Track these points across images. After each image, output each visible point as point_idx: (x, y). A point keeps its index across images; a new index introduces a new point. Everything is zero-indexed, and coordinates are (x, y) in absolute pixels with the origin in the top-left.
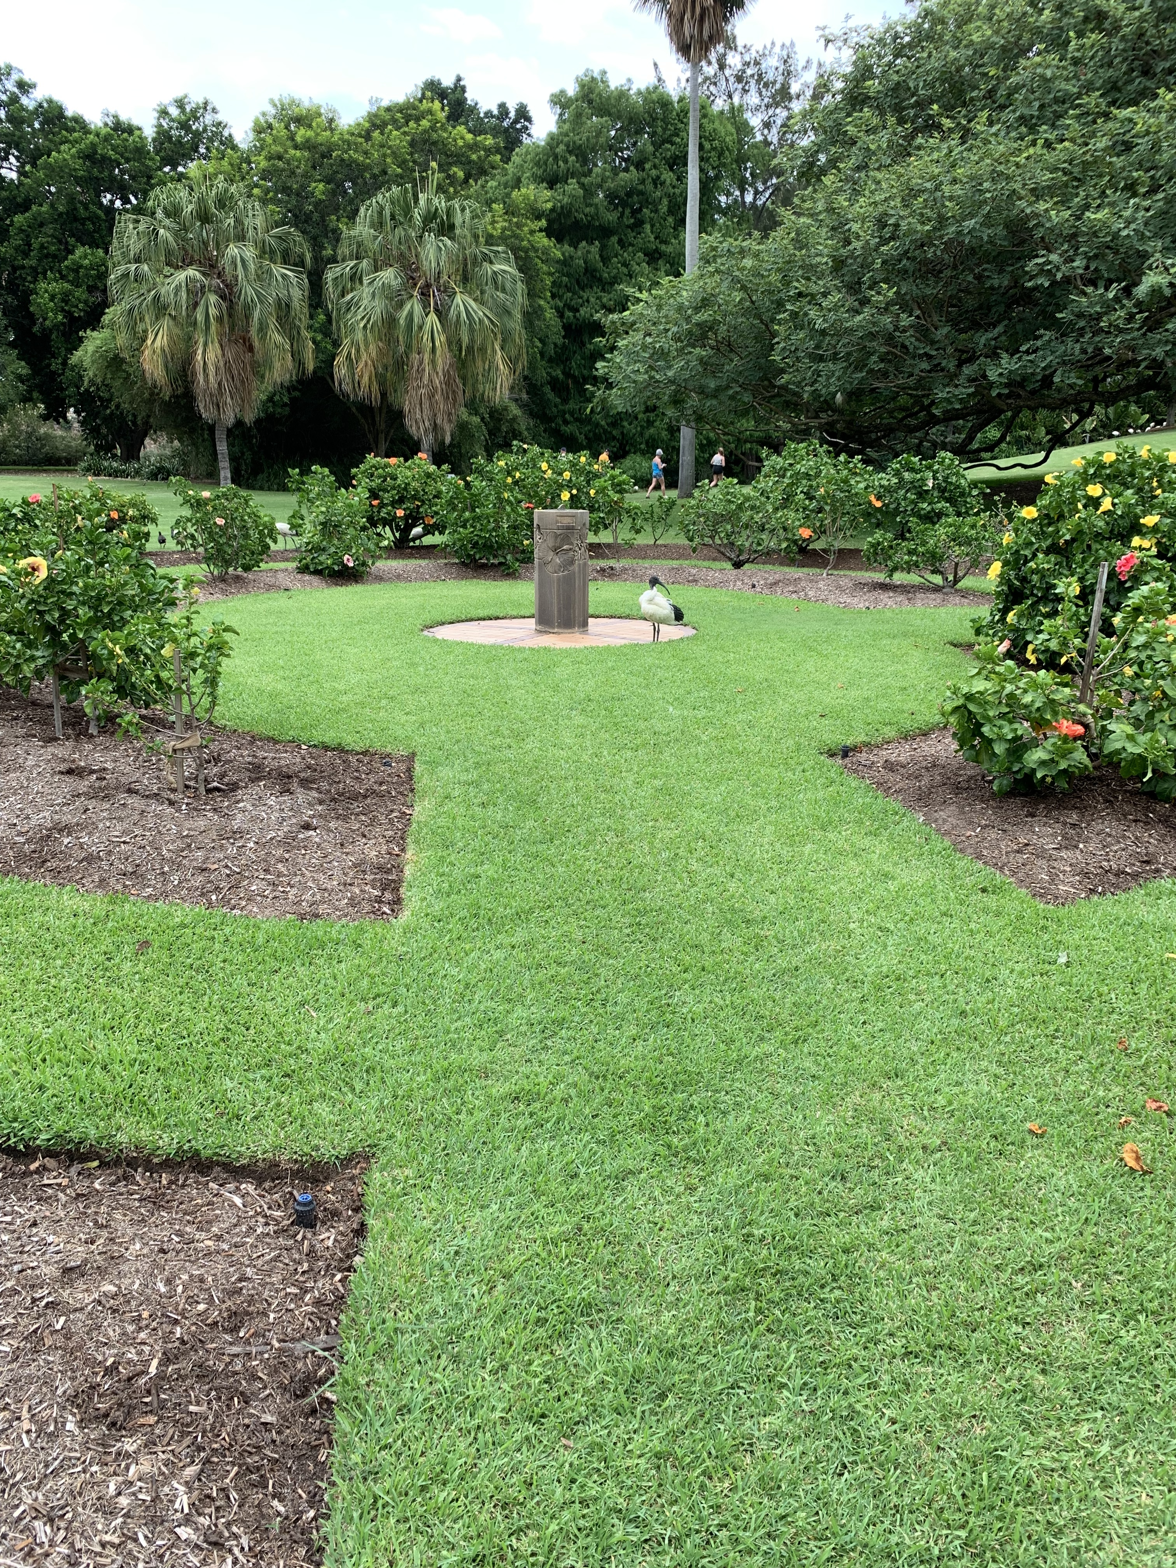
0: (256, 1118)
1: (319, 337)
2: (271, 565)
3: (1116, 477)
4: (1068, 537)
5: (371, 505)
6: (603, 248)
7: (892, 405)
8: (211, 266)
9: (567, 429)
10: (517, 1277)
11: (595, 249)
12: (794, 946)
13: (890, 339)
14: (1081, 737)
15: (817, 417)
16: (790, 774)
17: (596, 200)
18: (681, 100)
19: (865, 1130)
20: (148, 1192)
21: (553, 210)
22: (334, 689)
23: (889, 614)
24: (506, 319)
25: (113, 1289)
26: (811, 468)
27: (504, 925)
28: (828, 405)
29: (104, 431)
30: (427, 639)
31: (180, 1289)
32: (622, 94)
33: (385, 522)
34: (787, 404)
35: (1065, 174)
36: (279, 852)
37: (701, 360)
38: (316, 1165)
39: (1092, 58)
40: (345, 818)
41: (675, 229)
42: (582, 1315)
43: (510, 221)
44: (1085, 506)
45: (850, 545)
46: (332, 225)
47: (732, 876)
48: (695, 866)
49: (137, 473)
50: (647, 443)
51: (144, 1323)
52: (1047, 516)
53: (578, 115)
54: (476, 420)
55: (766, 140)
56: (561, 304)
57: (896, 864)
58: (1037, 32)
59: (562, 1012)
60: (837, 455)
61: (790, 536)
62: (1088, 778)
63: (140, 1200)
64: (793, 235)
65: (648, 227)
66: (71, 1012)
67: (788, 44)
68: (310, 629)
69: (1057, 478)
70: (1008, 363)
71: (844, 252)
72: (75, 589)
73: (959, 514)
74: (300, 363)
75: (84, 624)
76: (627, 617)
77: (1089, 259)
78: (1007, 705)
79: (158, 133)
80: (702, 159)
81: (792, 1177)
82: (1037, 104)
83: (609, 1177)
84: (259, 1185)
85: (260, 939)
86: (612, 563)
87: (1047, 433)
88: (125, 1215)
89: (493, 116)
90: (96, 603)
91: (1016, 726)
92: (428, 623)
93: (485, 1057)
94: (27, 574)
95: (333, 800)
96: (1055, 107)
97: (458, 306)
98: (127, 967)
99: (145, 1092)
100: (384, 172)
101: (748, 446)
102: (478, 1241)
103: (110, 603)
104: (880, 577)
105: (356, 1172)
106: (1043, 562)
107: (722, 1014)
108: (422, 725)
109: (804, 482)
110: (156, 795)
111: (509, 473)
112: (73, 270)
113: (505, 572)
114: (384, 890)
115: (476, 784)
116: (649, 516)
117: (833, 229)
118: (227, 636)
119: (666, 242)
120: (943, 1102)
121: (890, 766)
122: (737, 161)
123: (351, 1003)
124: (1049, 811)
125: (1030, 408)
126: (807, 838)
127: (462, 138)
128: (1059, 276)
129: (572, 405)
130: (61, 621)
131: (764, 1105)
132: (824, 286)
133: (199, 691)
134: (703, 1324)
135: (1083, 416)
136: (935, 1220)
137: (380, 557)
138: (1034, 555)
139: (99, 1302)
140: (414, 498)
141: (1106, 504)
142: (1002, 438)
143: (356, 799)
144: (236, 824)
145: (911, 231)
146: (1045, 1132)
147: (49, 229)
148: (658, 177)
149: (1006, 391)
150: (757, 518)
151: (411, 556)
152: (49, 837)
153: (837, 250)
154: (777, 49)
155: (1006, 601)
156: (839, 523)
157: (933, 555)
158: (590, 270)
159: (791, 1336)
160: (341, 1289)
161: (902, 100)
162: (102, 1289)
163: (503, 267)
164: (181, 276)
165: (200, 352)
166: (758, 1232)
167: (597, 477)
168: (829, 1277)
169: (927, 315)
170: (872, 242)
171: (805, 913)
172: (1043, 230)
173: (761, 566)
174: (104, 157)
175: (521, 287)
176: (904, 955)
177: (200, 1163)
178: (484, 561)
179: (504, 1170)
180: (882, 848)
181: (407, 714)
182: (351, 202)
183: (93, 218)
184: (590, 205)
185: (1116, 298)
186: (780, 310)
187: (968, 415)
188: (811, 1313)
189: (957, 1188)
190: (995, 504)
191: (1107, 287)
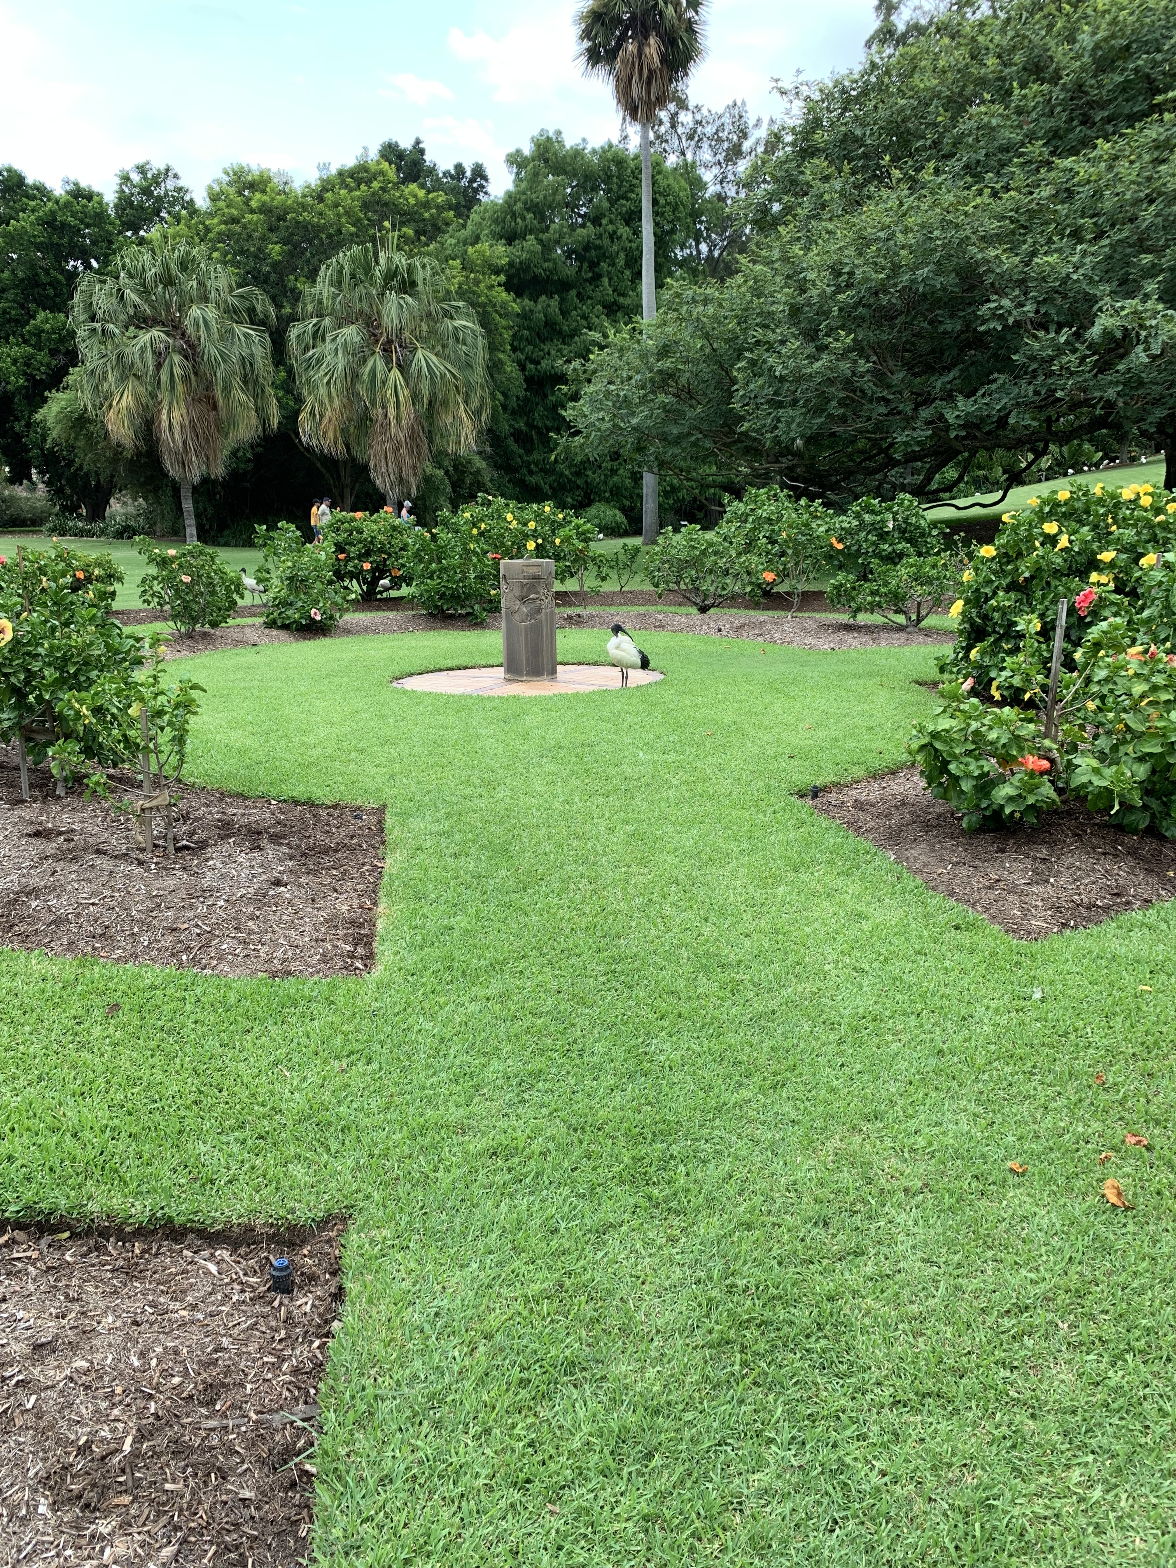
0: (230, 1182)
1: (281, 393)
2: (239, 621)
3: (1071, 514)
4: (1027, 575)
5: (338, 559)
6: (562, 301)
7: (850, 449)
8: (175, 327)
9: (532, 480)
10: (498, 1337)
11: (554, 302)
12: (770, 990)
13: (848, 384)
14: (1047, 772)
15: (777, 462)
16: (761, 815)
17: (554, 256)
18: (636, 157)
19: (846, 1174)
20: (120, 1262)
21: (511, 264)
22: (303, 743)
23: (854, 654)
24: (468, 372)
25: (85, 1364)
26: (772, 513)
27: (478, 977)
28: (788, 450)
29: (68, 491)
30: (397, 691)
31: (154, 1362)
32: (577, 153)
33: (352, 576)
34: (748, 449)
35: (1012, 222)
36: (250, 910)
37: (664, 406)
38: (292, 1228)
39: (1035, 107)
40: (316, 873)
41: (632, 281)
42: (566, 1375)
43: (467, 277)
44: (1042, 544)
45: (813, 587)
46: (290, 285)
47: (706, 920)
48: (668, 911)
49: (103, 532)
50: (611, 491)
51: (118, 1398)
52: (1006, 554)
53: (536, 174)
54: (440, 473)
55: (719, 194)
56: (523, 357)
57: (869, 904)
58: (982, 82)
59: (539, 1063)
60: (798, 499)
61: (754, 580)
62: (1056, 812)
63: (112, 1271)
64: (751, 283)
65: (605, 280)
66: (40, 1079)
67: (740, 102)
68: (278, 684)
69: (1014, 517)
70: (964, 406)
71: (800, 299)
72: (40, 650)
73: (920, 554)
74: (264, 420)
75: (51, 685)
76: (596, 664)
77: (1039, 303)
78: (973, 742)
79: (120, 199)
80: (656, 214)
81: (774, 1224)
82: (982, 153)
83: (590, 1231)
84: (234, 1251)
85: (232, 999)
86: (579, 610)
87: (1004, 473)
88: (97, 1287)
89: (451, 176)
90: (61, 664)
91: (983, 762)
92: (397, 674)
93: (462, 1112)
95: (304, 855)
96: (1000, 155)
97: (419, 361)
98: (97, 1031)
99: (117, 1159)
100: (339, 232)
101: (712, 490)
102: (458, 1301)
103: (75, 663)
104: (844, 618)
105: (333, 1234)
106: (1003, 599)
107: (700, 1061)
108: (392, 777)
109: (766, 526)
110: (125, 855)
111: (474, 525)
112: (35, 335)
113: (474, 622)
114: (356, 945)
115: (447, 834)
116: (614, 563)
117: (789, 277)
118: (194, 694)
119: (624, 295)
120: (923, 1144)
121: (860, 805)
122: (691, 215)
123: (325, 1061)
124: (1019, 847)
125: (986, 448)
126: (780, 880)
127: (415, 196)
128: (1011, 320)
129: (535, 456)
130: (27, 682)
131: (744, 1152)
132: (782, 334)
133: (166, 749)
134: (689, 1379)
135: (1039, 455)
136: (919, 1264)
137: (347, 610)
138: (995, 593)
139: (71, 1379)
140: (381, 551)
141: (1063, 541)
142: (960, 479)
143: (326, 853)
144: (206, 883)
145: (867, 280)
146: (1025, 1171)
147: (10, 295)
148: (615, 232)
149: (964, 433)
150: (721, 563)
151: (378, 609)
152: (16, 900)
153: (794, 298)
155: (968, 638)
156: (802, 566)
157: (896, 595)
158: (550, 324)
159: (778, 1389)
160: (320, 1356)
161: (850, 152)
162: (74, 1365)
163: (464, 323)
164: (145, 337)
165: (165, 411)
166: (741, 1283)
167: (561, 526)
168: (814, 1326)
169: (882, 360)
170: (829, 290)
171: (780, 955)
172: (992, 276)
173: (726, 610)
174: (64, 225)
175: (481, 342)
176: (879, 996)
177: (173, 1231)
178: (451, 611)
179: (483, 1228)
180: (854, 888)
181: (377, 766)
182: (308, 262)
183: (55, 284)
184: (549, 260)
185: (1067, 342)
186: (739, 358)
187: (926, 456)
188: (797, 1364)
189: (940, 1230)
190: (955, 543)
191: (1058, 332)
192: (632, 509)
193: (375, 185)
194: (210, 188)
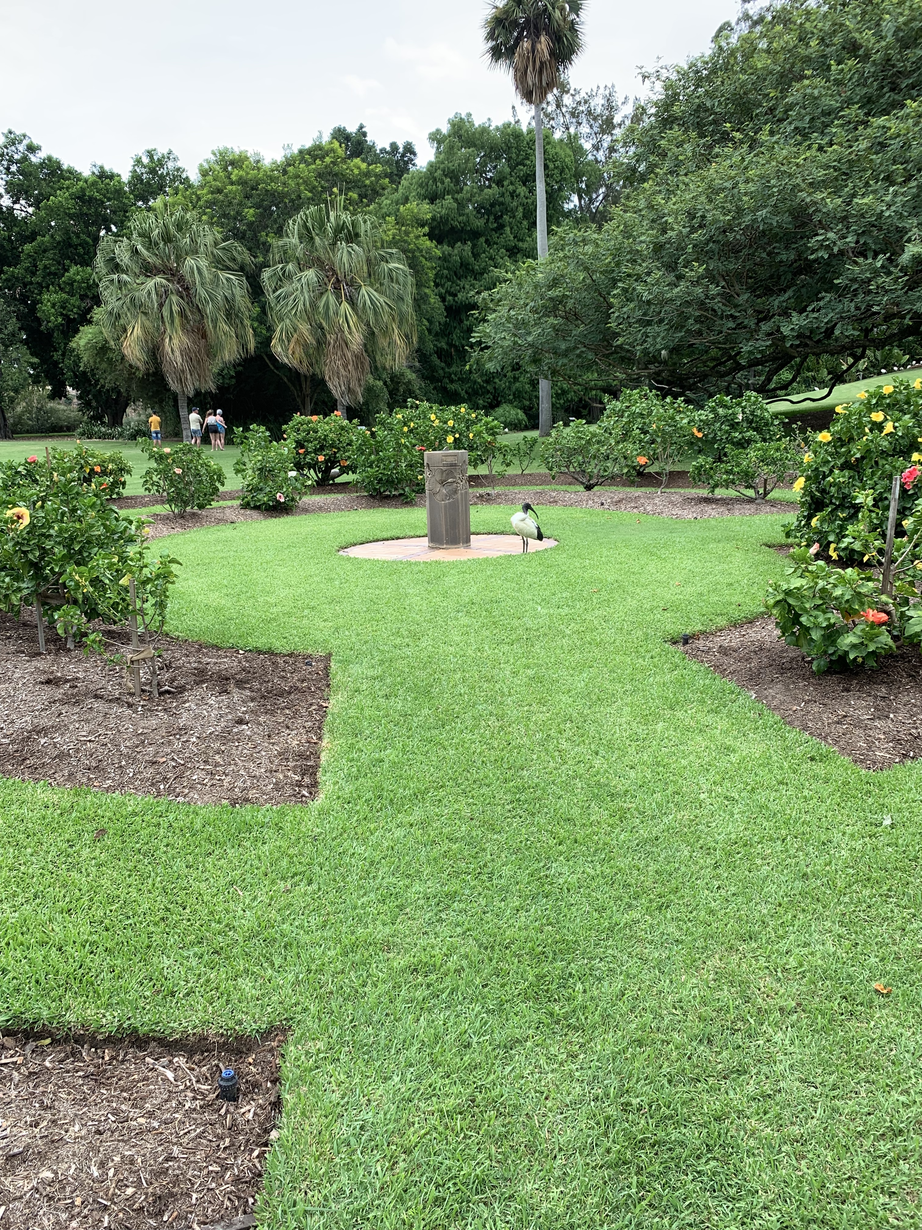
0: (188, 994)
1: (256, 324)
2: (221, 503)
3: (894, 405)
4: (858, 456)
5: (298, 453)
6: (474, 246)
7: (705, 357)
8: (173, 274)
9: (452, 387)
10: (416, 1153)
11: (468, 247)
12: (653, 817)
13: (702, 305)
14: (884, 624)
15: (647, 368)
16: (640, 660)
17: (467, 211)
18: (530, 132)
19: (726, 992)
20: (91, 1069)
21: (433, 219)
22: (267, 602)
23: (713, 522)
24: (400, 303)
25: (49, 1175)
26: (644, 409)
27: (403, 806)
28: (655, 359)
29: (94, 404)
30: (342, 558)
31: (111, 1173)
32: (484, 130)
33: (310, 466)
34: (622, 359)
35: (835, 170)
36: (216, 745)
37: (553, 327)
38: (239, 1038)
39: (850, 79)
40: (272, 713)
41: (528, 229)
42: (477, 1193)
43: (400, 230)
44: (871, 430)
45: (678, 468)
46: (262, 239)
47: (597, 754)
48: (565, 745)
49: (121, 435)
50: (514, 394)
51: (77, 1210)
52: (840, 439)
53: (451, 148)
54: (380, 383)
55: (596, 159)
56: (443, 291)
57: (736, 738)
58: (807, 60)
59: (454, 886)
60: (664, 397)
61: (629, 463)
62: (892, 656)
63: (84, 1077)
64: (621, 227)
65: (508, 229)
66: (36, 896)
67: (610, 86)
68: (250, 554)
69: (846, 408)
70: (798, 320)
71: (662, 239)
72: (52, 532)
73: (764, 440)
74: (244, 346)
75: (59, 560)
76: (502, 533)
77: (858, 235)
78: (821, 598)
79: (133, 177)
80: (547, 176)
81: (663, 1041)
82: (807, 118)
83: (499, 1046)
84: (189, 1058)
85: (198, 826)
86: (489, 490)
87: (829, 374)
88: (69, 1094)
89: (386, 152)
90: (69, 543)
91: (829, 615)
92: (343, 544)
93: (387, 930)
94: (13, 522)
95: (263, 697)
96: (823, 119)
97: (363, 296)
98: (85, 852)
99: (93, 973)
100: (299, 197)
101: (594, 392)
102: (381, 1115)
103: (80, 542)
104: (704, 492)
105: (274, 1044)
106: (839, 476)
107: (594, 884)
108: (337, 630)
109: (639, 420)
110: (118, 699)
111: (405, 424)
112: (69, 284)
113: (404, 501)
114: (304, 774)
115: (380, 678)
116: (517, 452)
117: (653, 221)
118: (174, 567)
119: (522, 240)
120: (794, 964)
121: (724, 651)
122: (575, 176)
123: (273, 882)
124: (862, 686)
125: (814, 354)
126: (658, 717)
127: (359, 168)
128: (836, 250)
129: (454, 369)
130: (41, 558)
131: (634, 971)
132: (647, 267)
133: (151, 612)
134: (589, 1201)
135: (857, 359)
136: (797, 1083)
137: (305, 493)
138: (831, 471)
139: (37, 1190)
140: (332, 446)
141: (889, 427)
142: (793, 380)
143: (281, 696)
144: (181, 723)
145: (715, 221)
146: (890, 992)
147: (50, 254)
148: (514, 191)
149: (798, 342)
150: (603, 450)
151: (330, 492)
152: (29, 738)
153: (657, 238)
154: (602, 90)
155: (810, 508)
156: (669, 451)
157: (747, 474)
158: (465, 265)
159: (672, 1211)
160: (258, 1165)
161: (702, 119)
162: (41, 1176)
163: (397, 265)
164: (151, 283)
165: (167, 340)
166: (635, 1101)
167: (474, 423)
168: (704, 1149)
169: (730, 285)
170: (685, 231)
171: (661, 785)
172: (820, 214)
173: (607, 488)
174: (91, 198)
175: (410, 280)
176: (749, 822)
177: (138, 1039)
178: (387, 493)
179: (404, 1041)
180: (723, 724)
181: (325, 621)
182: (275, 221)
183: (84, 244)
184: (464, 215)
185: (883, 266)
186: (614, 287)
187: (767, 361)
188: (691, 1187)
189: (815, 1050)
190: (793, 430)
191: (875, 258)
192: (531, 408)
193: (328, 160)
194: (201, 165)
